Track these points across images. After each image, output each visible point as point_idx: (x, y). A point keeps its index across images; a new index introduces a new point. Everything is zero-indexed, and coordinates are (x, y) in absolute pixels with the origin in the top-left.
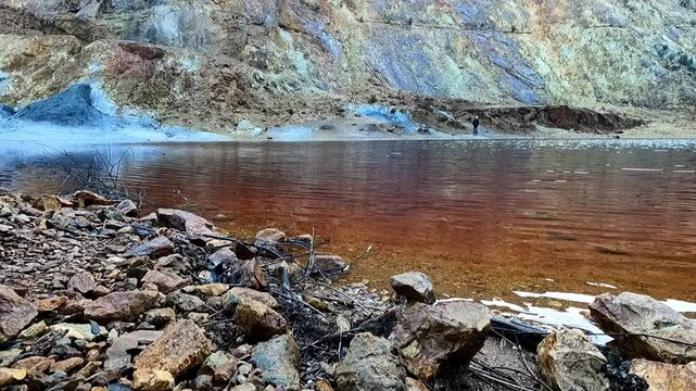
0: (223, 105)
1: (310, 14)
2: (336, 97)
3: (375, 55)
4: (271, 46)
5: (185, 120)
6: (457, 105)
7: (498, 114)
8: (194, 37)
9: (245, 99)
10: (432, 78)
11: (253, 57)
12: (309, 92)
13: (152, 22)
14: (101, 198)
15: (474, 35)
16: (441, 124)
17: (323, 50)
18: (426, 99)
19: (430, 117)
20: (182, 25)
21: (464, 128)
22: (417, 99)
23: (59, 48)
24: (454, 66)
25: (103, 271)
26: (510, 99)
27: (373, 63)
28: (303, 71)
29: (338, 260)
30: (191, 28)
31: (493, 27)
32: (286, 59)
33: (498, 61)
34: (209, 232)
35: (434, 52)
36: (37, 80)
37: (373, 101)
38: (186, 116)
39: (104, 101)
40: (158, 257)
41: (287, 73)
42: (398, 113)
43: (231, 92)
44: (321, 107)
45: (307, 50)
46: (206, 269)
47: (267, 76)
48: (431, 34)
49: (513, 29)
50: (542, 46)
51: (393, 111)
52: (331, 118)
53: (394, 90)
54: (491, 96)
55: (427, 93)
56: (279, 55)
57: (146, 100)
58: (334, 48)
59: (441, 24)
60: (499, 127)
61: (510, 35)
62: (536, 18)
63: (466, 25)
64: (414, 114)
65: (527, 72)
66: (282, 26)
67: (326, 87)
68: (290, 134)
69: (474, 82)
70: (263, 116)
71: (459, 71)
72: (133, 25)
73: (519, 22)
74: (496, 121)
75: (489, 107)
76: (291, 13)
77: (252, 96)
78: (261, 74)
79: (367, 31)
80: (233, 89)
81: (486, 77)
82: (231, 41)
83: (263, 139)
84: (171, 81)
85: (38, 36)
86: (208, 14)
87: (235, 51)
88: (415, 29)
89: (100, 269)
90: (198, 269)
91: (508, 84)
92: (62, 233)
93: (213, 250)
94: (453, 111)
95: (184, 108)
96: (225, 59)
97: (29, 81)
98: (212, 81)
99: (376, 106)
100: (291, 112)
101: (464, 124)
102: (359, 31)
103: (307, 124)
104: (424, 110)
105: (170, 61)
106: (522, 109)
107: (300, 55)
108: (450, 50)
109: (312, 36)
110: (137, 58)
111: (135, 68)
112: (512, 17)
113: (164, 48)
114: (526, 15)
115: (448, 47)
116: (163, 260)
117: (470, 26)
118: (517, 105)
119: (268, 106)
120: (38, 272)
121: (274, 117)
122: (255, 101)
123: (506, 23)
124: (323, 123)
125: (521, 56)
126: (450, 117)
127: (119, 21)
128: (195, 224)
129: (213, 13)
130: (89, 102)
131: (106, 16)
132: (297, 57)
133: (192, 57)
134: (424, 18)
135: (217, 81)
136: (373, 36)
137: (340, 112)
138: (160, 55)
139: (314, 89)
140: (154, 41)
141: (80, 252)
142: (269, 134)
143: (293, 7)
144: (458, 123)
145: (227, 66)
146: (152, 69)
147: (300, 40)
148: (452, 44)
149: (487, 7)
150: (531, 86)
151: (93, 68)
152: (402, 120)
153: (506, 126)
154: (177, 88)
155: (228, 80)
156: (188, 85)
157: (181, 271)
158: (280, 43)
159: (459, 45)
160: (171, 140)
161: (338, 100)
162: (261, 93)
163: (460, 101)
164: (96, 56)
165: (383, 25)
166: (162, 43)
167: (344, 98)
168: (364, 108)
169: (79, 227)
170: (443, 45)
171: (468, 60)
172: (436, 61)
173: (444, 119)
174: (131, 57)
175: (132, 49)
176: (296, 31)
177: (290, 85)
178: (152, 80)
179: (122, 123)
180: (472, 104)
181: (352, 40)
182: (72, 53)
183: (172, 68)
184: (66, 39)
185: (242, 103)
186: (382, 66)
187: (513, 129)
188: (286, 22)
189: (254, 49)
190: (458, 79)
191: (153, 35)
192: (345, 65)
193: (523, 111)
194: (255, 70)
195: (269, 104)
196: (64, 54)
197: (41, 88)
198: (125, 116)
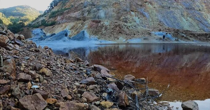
0: (115, 33)
1: (139, 7)
2: (148, 29)
3: (159, 17)
4: (129, 16)
5: (105, 38)
6: (186, 32)
7: (199, 35)
8: (108, 16)
9: (121, 31)
10: (178, 24)
11: (124, 20)
12: (140, 28)
13: (99, 14)
14: (81, 60)
15: (189, 11)
16: (182, 38)
17: (144, 16)
18: (177, 30)
19: (179, 36)
20: (105, 14)
21: (189, 39)
22: (174, 30)
23: (79, 23)
24: (184, 20)
25: (72, 88)
26: (202, 31)
27: (159, 19)
28: (138, 22)
29: (157, 91)
30: (108, 14)
31: (194, 9)
32: (133, 19)
33: (197, 19)
34: (108, 74)
35: (178, 16)
36: (75, 31)
37: (160, 30)
38: (105, 37)
39: (87, 35)
40: (89, 85)
41: (133, 23)
42: (168, 34)
43: (117, 29)
44: (144, 33)
45: (139, 16)
46: (105, 92)
47: (127, 24)
48: (176, 11)
49: (200, 10)
50: (208, 15)
51: (167, 34)
52: (147, 36)
53: (167, 27)
54: (196, 29)
55: (177, 28)
56: (131, 18)
57: (96, 33)
58: (147, 15)
59: (179, 8)
60: (200, 39)
61: (199, 12)
62: (205, 7)
63: (186, 8)
64: (173, 34)
65: (206, 22)
66: (131, 11)
67: (145, 27)
68: (134, 41)
69: (191, 25)
70: (126, 36)
71: (186, 22)
72: (94, 16)
73: (201, 8)
74: (199, 37)
75: (196, 33)
76: (134, 7)
77: (123, 30)
78: (126, 24)
79: (156, 11)
80: (118, 29)
81: (194, 24)
82: (118, 16)
83: (126, 42)
84: (102, 28)
85: (76, 22)
86: (112, 10)
87: (119, 18)
88: (171, 9)
89: (71, 87)
90: (102, 92)
91: (201, 26)
92: (67, 71)
93: (109, 82)
94: (186, 34)
95: (105, 35)
96: (116, 21)
97: (74, 31)
98: (112, 27)
99: (161, 32)
100: (135, 34)
101: (189, 38)
102: (154, 10)
103: (139, 38)
104: (177, 33)
105: (102, 23)
106: (206, 34)
107: (137, 18)
108: (183, 15)
109: (140, 12)
110: (95, 23)
111: (94, 26)
112: (199, 7)
113: (101, 20)
114: (202, 6)
115: (182, 14)
116: (91, 87)
117: (187, 9)
118: (204, 33)
119: (128, 33)
120: (57, 85)
121: (130, 36)
122: (124, 32)
123: (197, 8)
124: (144, 37)
125: (203, 18)
126: (185, 36)
127: (92, 15)
128: (104, 71)
129: (113, 10)
130: (84, 35)
131: (89, 15)
132: (136, 19)
133: (107, 21)
134: (173, 6)
135: (114, 27)
136: (158, 11)
137: (150, 34)
138: (100, 22)
139: (141, 27)
140: (99, 19)
141: (69, 79)
142: (128, 41)
143: (134, 6)
144: (187, 38)
145: (116, 23)
146: (98, 25)
147: (137, 14)
148: (183, 14)
149: (191, 4)
150: (207, 27)
151: (85, 27)
152: (170, 36)
153: (202, 39)
154: (103, 30)
155: (116, 26)
156: (106, 29)
157: (96, 92)
158: (131, 15)
159: (185, 14)
160: (101, 43)
161: (149, 30)
162: (126, 29)
163: (187, 31)
164: (86, 24)
165: (161, 8)
166: (101, 19)
167: (151, 30)
168: (157, 33)
169: (72, 69)
170: (180, 14)
171: (188, 18)
172: (179, 18)
173: (183, 36)
174: (93, 23)
175: (93, 21)
176: (136, 12)
177: (134, 26)
178: (98, 28)
179: (90, 40)
180: (191, 32)
181: (152, 13)
182: (82, 24)
183: (103, 25)
184: (81, 21)
185: (120, 32)
186: (162, 20)
187: (204, 40)
188: (133, 10)
189: (124, 18)
190: (186, 24)
191: (98, 17)
192: (151, 20)
193: (206, 35)
194: (124, 23)
195: (128, 32)
196: (80, 25)
197: (75, 33)
198: (91, 38)
